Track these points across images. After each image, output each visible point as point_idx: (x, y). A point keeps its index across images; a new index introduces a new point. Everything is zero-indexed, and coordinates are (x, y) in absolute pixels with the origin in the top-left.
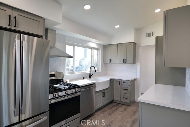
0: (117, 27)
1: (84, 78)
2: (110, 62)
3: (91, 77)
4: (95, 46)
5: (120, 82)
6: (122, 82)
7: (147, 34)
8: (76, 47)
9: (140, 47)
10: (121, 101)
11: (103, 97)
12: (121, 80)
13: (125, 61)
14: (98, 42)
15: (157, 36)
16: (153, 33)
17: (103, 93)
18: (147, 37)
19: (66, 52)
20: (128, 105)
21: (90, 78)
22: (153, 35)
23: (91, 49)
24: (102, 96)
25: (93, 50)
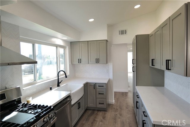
0: (91, 20)
1: (51, 89)
2: (79, 62)
3: (60, 84)
4: (61, 43)
5: (95, 85)
6: (97, 85)
7: (119, 31)
8: (37, 45)
9: (112, 45)
10: (96, 108)
11: (79, 109)
12: (96, 83)
13: (97, 61)
14: (65, 38)
15: (138, 35)
16: (126, 31)
17: (78, 103)
18: (119, 34)
19: (21, 54)
20: (105, 110)
21: (58, 86)
22: (126, 33)
23: (56, 47)
24: (77, 108)
25: (58, 48)
